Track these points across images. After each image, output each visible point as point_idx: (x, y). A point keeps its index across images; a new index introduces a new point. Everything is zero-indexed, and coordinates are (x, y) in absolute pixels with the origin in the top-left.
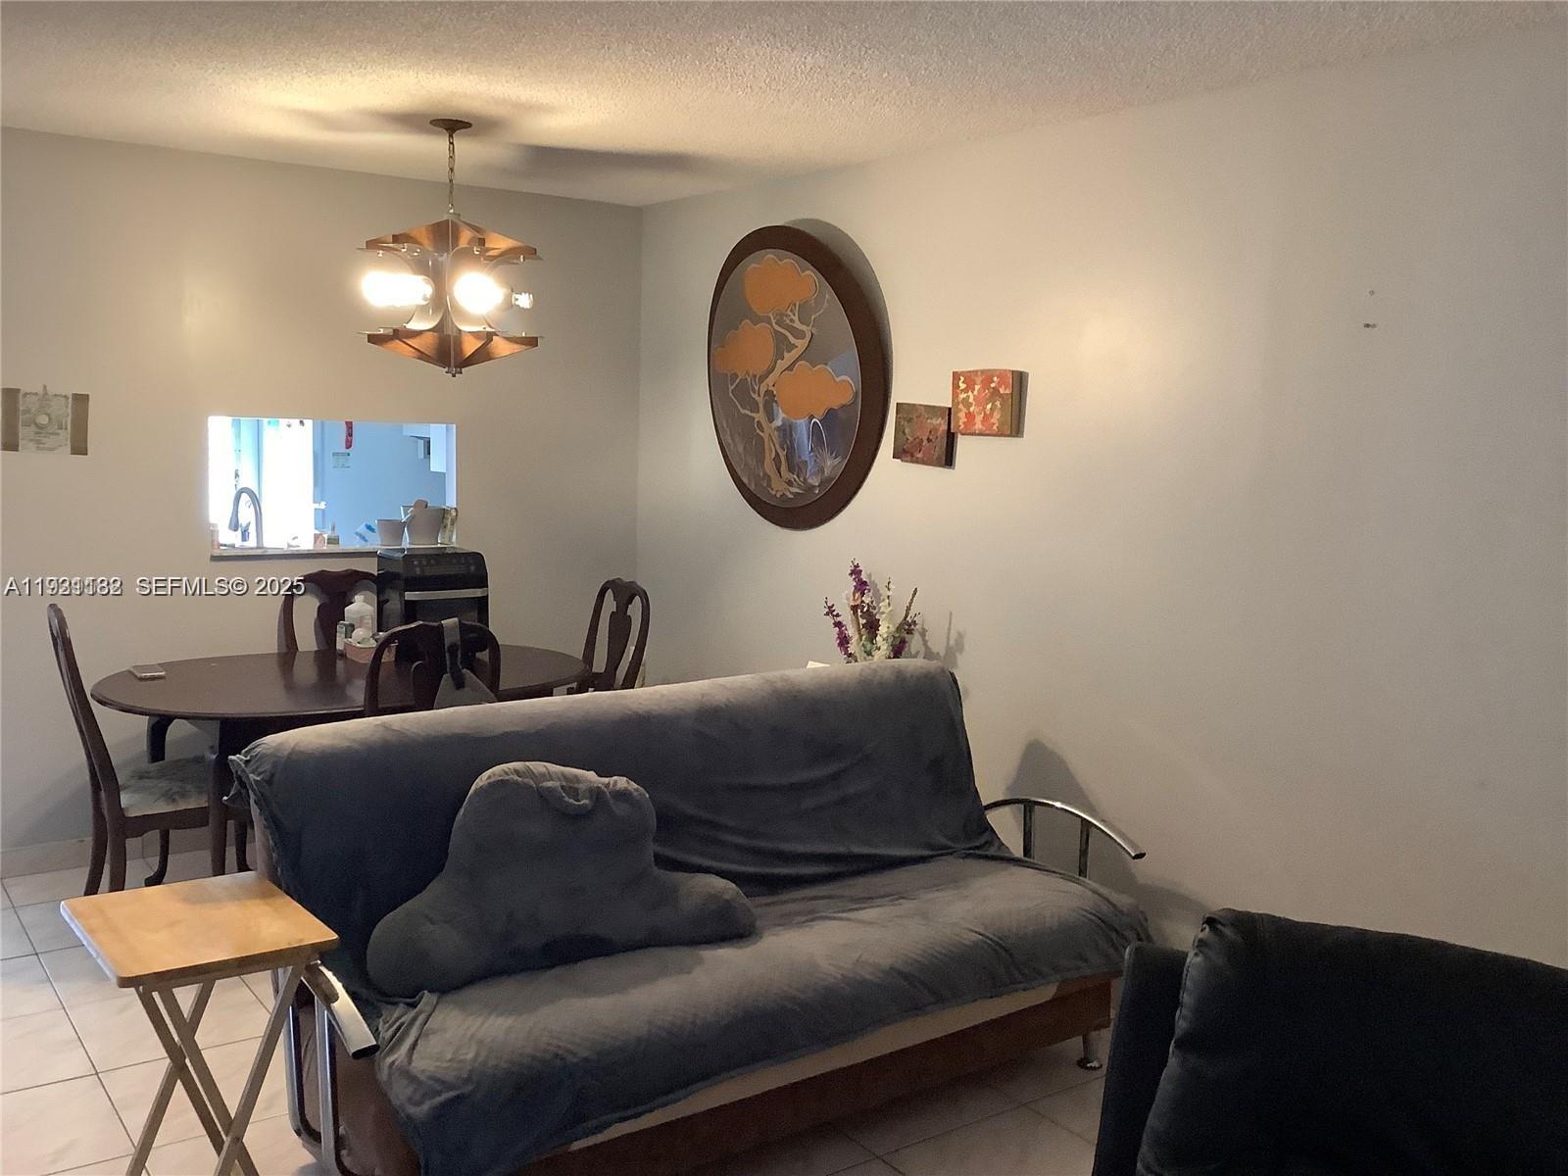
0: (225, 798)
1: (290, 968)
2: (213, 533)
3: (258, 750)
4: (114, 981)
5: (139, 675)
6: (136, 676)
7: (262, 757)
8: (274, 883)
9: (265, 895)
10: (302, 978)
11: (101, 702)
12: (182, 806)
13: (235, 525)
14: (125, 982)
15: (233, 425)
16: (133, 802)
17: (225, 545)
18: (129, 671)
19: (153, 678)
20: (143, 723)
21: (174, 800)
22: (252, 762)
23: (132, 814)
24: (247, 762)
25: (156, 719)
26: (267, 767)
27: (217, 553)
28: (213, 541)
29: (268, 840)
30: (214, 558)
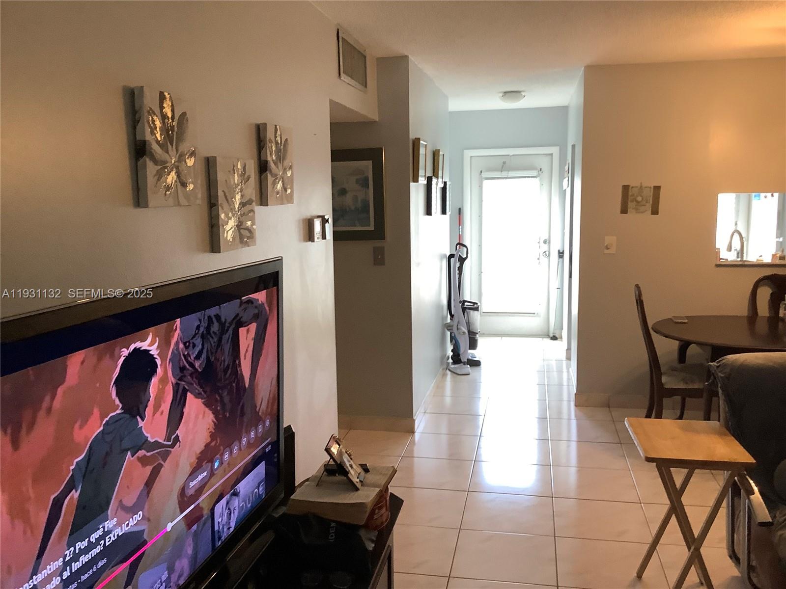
0: (707, 383)
1: (730, 472)
2: (718, 253)
3: (724, 361)
4: (644, 458)
5: (675, 321)
6: (673, 321)
7: (725, 365)
8: (727, 430)
9: (721, 434)
10: (736, 478)
11: (655, 331)
12: (690, 386)
13: (730, 249)
14: (649, 460)
15: (736, 198)
16: (667, 381)
17: (723, 259)
18: (671, 319)
19: (680, 323)
20: (675, 344)
21: (687, 383)
22: (721, 367)
23: (667, 387)
24: (718, 367)
25: (682, 343)
26: (728, 370)
27: (718, 263)
28: (717, 257)
29: (725, 407)
30: (718, 266)
